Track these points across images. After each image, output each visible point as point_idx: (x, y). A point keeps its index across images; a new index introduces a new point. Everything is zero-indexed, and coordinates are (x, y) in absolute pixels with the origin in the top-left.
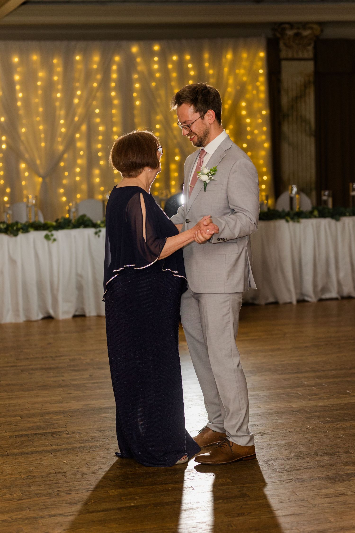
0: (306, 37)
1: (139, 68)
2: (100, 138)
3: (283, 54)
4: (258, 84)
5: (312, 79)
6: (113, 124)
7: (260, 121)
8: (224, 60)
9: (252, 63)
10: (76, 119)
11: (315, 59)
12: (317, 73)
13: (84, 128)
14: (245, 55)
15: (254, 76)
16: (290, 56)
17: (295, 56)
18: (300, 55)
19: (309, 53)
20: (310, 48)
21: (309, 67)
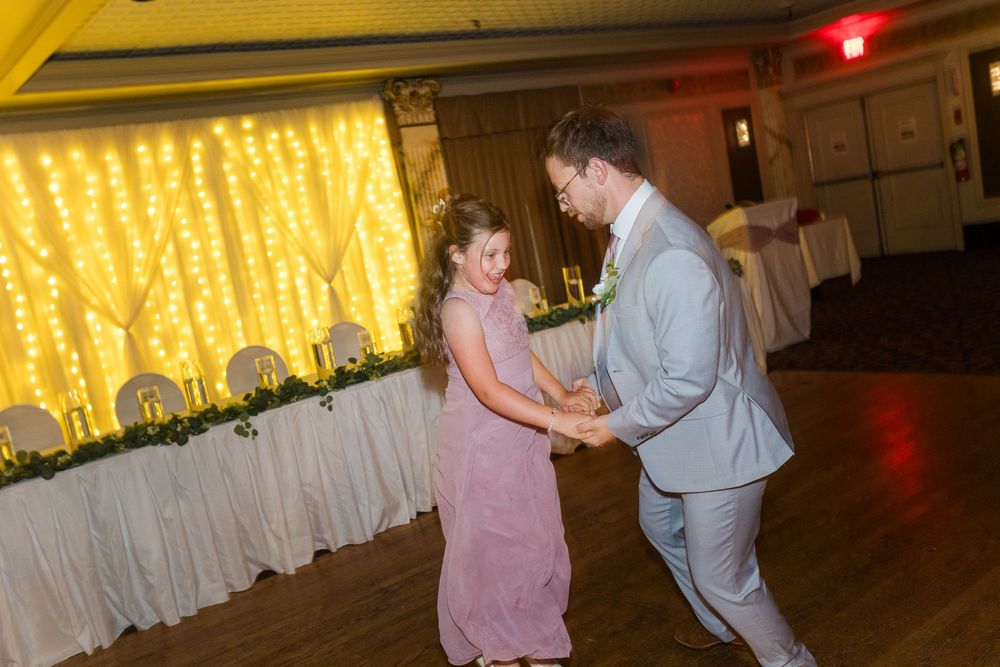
0: (425, 95)
1: (231, 154)
2: (196, 258)
3: (402, 120)
4: (380, 160)
5: (438, 147)
6: (210, 237)
7: (392, 206)
8: (336, 133)
9: (371, 134)
10: (157, 237)
11: (438, 122)
12: (443, 140)
13: (170, 248)
14: (359, 124)
15: (375, 149)
16: (410, 121)
17: (416, 121)
18: (421, 120)
19: (429, 116)
20: (430, 109)
21: (432, 132)
